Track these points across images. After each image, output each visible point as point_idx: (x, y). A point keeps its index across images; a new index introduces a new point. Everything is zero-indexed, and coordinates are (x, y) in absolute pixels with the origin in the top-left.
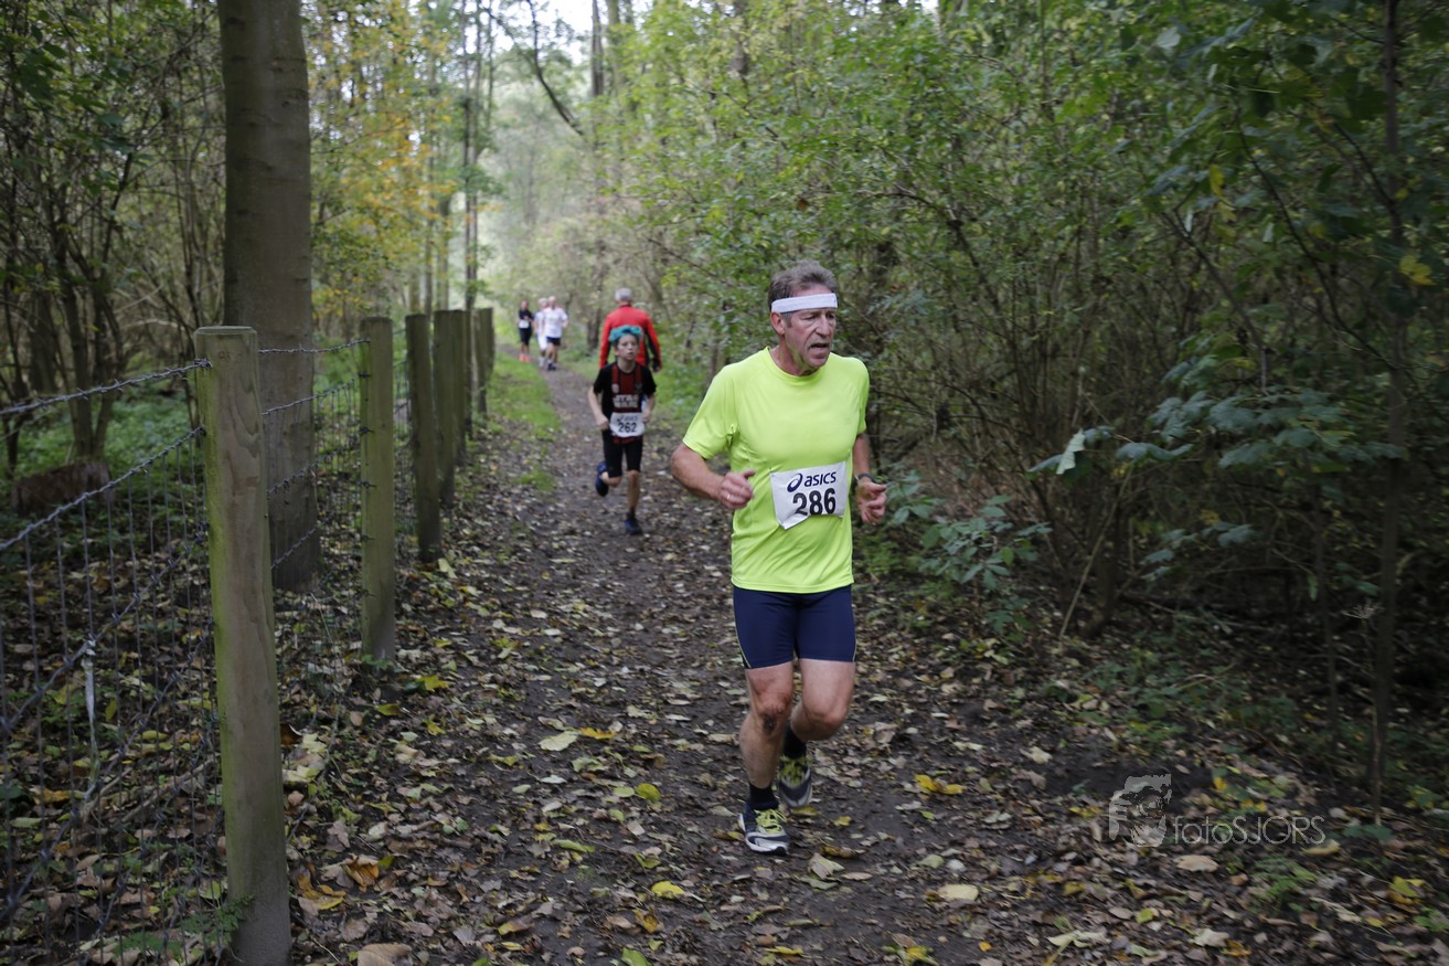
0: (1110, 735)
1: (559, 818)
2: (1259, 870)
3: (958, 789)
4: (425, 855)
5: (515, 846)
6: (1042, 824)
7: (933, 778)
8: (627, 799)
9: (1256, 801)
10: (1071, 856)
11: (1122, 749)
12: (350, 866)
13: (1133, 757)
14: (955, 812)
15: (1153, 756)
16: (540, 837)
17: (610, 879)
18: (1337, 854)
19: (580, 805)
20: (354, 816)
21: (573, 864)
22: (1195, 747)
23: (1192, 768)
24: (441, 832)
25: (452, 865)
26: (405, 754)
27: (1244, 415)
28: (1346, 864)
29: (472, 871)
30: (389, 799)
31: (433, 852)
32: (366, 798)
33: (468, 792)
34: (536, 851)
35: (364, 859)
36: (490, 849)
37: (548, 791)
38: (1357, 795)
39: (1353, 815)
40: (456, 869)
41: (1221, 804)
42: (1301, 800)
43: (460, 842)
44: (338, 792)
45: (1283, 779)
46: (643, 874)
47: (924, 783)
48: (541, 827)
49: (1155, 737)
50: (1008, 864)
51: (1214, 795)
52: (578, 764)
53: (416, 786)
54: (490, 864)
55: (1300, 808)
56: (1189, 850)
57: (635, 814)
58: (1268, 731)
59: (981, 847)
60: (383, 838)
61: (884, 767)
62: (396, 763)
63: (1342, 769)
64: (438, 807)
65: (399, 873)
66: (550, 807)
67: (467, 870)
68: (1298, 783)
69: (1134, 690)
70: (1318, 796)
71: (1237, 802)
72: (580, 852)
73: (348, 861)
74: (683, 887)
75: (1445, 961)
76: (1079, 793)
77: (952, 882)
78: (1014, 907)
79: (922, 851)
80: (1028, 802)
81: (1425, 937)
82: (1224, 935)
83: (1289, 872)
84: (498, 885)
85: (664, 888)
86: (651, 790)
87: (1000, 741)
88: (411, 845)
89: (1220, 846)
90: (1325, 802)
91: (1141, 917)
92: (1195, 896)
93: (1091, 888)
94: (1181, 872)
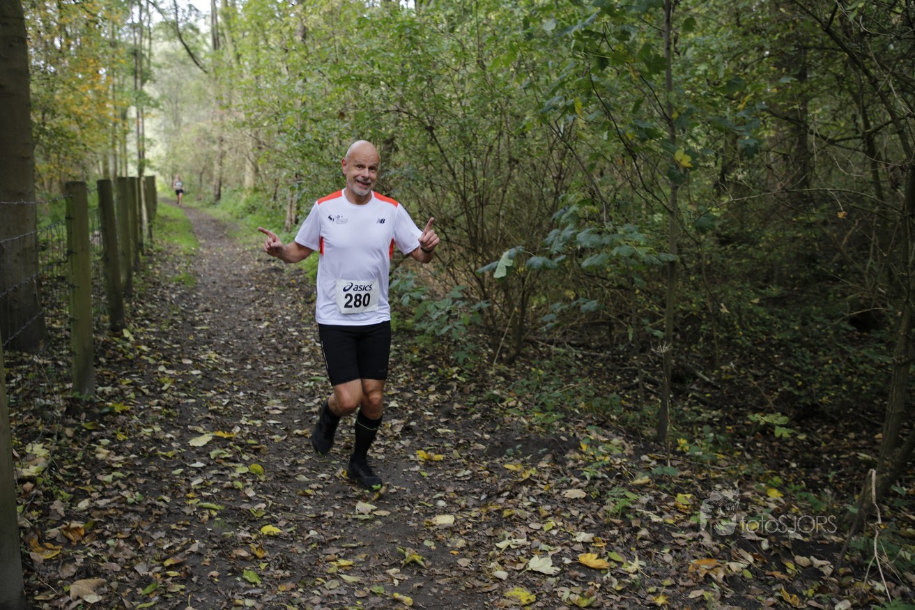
0: (524, 421)
1: (202, 489)
2: (608, 497)
3: (441, 457)
4: (115, 518)
5: (174, 509)
6: (489, 476)
7: (427, 451)
8: (244, 474)
9: (604, 455)
10: (506, 494)
11: (531, 429)
12: (65, 529)
13: (537, 433)
14: (439, 471)
15: (548, 432)
16: (190, 502)
17: (235, 526)
18: (648, 483)
19: (215, 480)
20: (68, 496)
21: (211, 518)
22: (569, 425)
24: (126, 503)
25: (133, 523)
26: (102, 454)
27: (595, 238)
28: (654, 488)
29: (146, 526)
30: (91, 483)
31: (120, 516)
32: (76, 483)
33: (143, 476)
34: (187, 511)
35: (74, 524)
36: (158, 512)
37: (195, 472)
38: (654, 446)
39: (653, 458)
40: (135, 526)
41: (586, 458)
42: (626, 452)
43: (138, 509)
44: (56, 481)
45: (616, 441)
46: (255, 521)
47: (421, 455)
48: (190, 495)
49: (549, 421)
50: (471, 500)
51: (581, 453)
52: (213, 454)
53: (109, 474)
54: (158, 521)
55: (626, 457)
56: (570, 486)
57: (249, 483)
58: (607, 413)
59: (455, 492)
60: (88, 509)
61: (398, 446)
62: (96, 459)
63: (644, 432)
64: (124, 487)
65: (98, 531)
66: (196, 482)
67: (143, 526)
68: (623, 441)
69: (537, 395)
70: (635, 449)
71: (593, 456)
72: (215, 510)
73: (64, 526)
74: (280, 528)
75: (707, 540)
76: (509, 456)
77: (439, 514)
78: (475, 527)
79: (421, 496)
80: (480, 463)
81: (695, 528)
82: (592, 535)
83: (625, 497)
84: (163, 534)
85: (269, 529)
86: (259, 468)
87: (463, 427)
88: (106, 513)
89: (586, 482)
90: (638, 452)
91: (546, 527)
92: (575, 513)
93: (518, 512)
94: (566, 500)
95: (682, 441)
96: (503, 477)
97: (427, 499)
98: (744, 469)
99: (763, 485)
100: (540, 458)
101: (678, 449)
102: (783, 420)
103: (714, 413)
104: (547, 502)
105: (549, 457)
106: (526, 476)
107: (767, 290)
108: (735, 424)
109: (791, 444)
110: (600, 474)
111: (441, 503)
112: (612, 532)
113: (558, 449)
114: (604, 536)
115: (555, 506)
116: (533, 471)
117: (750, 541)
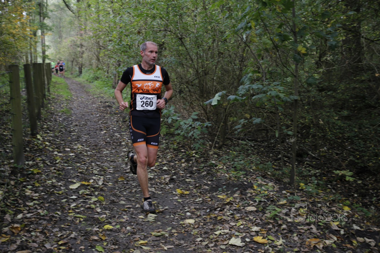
0: (227, 175)
1: (76, 208)
2: (267, 210)
3: (188, 192)
4: (35, 222)
5: (63, 218)
6: (211, 201)
7: (181, 190)
8: (96, 201)
9: (265, 191)
10: (219, 209)
11: (230, 179)
12: (11, 228)
13: (233, 181)
14: (187, 199)
15: (238, 180)
16: (70, 214)
17: (91, 225)
18: (286, 204)
19: (82, 204)
20: (12, 212)
21: (80, 222)
22: (248, 177)
23: (248, 183)
24: (40, 215)
25: (43, 225)
26: (28, 193)
28: (288, 206)
29: (50, 226)
30: (24, 206)
31: (37, 221)
32: (16, 206)
33: (48, 203)
34: (69, 218)
35: (16, 225)
36: (55, 219)
37: (72, 201)
38: (288, 187)
39: (288, 192)
40: (44, 226)
41: (256, 192)
42: (275, 189)
43: (46, 218)
44: (7, 205)
45: (270, 184)
46: (101, 223)
47: (179, 191)
48: (70, 211)
49: (238, 175)
50: (202, 212)
51: (254, 190)
52: (81, 192)
53: (32, 202)
54: (55, 224)
55: (275, 192)
56: (249, 205)
57: (98, 206)
58: (266, 171)
59: (195, 208)
60: (22, 218)
61: (167, 188)
62: (26, 195)
63: (284, 180)
64: (39, 208)
65: (27, 228)
66: (73, 205)
67: (48, 226)
68: (274, 184)
69: (232, 163)
70: (279, 188)
71: (260, 191)
72: (82, 218)
73: (11, 226)
74: (113, 226)
75: (314, 230)
76: (220, 192)
77: (188, 219)
78: (204, 224)
79: (179, 211)
80: (206, 195)
81: (309, 224)
82: (260, 228)
83: (275, 210)
84: (58, 230)
85: (107, 227)
86: (102, 198)
87: (198, 178)
88: (31, 220)
89: (257, 203)
90: (281, 189)
91: (238, 224)
92: (251, 218)
93: (224, 217)
94: (247, 212)
95: (302, 184)
96: (217, 202)
97: (181, 212)
98: (332, 197)
99: (341, 205)
100: (234, 192)
101: (300, 188)
102: (350, 173)
103: (317, 171)
104: (238, 213)
105: (239, 192)
106: (228, 201)
107: (342, 113)
108: (327, 176)
109: (354, 185)
110: (263, 200)
111: (188, 214)
112: (269, 226)
113: (243, 188)
114: (265, 228)
115: (242, 215)
116: (231, 199)
117: (335, 230)
